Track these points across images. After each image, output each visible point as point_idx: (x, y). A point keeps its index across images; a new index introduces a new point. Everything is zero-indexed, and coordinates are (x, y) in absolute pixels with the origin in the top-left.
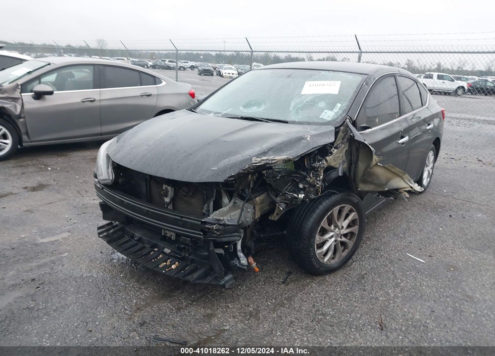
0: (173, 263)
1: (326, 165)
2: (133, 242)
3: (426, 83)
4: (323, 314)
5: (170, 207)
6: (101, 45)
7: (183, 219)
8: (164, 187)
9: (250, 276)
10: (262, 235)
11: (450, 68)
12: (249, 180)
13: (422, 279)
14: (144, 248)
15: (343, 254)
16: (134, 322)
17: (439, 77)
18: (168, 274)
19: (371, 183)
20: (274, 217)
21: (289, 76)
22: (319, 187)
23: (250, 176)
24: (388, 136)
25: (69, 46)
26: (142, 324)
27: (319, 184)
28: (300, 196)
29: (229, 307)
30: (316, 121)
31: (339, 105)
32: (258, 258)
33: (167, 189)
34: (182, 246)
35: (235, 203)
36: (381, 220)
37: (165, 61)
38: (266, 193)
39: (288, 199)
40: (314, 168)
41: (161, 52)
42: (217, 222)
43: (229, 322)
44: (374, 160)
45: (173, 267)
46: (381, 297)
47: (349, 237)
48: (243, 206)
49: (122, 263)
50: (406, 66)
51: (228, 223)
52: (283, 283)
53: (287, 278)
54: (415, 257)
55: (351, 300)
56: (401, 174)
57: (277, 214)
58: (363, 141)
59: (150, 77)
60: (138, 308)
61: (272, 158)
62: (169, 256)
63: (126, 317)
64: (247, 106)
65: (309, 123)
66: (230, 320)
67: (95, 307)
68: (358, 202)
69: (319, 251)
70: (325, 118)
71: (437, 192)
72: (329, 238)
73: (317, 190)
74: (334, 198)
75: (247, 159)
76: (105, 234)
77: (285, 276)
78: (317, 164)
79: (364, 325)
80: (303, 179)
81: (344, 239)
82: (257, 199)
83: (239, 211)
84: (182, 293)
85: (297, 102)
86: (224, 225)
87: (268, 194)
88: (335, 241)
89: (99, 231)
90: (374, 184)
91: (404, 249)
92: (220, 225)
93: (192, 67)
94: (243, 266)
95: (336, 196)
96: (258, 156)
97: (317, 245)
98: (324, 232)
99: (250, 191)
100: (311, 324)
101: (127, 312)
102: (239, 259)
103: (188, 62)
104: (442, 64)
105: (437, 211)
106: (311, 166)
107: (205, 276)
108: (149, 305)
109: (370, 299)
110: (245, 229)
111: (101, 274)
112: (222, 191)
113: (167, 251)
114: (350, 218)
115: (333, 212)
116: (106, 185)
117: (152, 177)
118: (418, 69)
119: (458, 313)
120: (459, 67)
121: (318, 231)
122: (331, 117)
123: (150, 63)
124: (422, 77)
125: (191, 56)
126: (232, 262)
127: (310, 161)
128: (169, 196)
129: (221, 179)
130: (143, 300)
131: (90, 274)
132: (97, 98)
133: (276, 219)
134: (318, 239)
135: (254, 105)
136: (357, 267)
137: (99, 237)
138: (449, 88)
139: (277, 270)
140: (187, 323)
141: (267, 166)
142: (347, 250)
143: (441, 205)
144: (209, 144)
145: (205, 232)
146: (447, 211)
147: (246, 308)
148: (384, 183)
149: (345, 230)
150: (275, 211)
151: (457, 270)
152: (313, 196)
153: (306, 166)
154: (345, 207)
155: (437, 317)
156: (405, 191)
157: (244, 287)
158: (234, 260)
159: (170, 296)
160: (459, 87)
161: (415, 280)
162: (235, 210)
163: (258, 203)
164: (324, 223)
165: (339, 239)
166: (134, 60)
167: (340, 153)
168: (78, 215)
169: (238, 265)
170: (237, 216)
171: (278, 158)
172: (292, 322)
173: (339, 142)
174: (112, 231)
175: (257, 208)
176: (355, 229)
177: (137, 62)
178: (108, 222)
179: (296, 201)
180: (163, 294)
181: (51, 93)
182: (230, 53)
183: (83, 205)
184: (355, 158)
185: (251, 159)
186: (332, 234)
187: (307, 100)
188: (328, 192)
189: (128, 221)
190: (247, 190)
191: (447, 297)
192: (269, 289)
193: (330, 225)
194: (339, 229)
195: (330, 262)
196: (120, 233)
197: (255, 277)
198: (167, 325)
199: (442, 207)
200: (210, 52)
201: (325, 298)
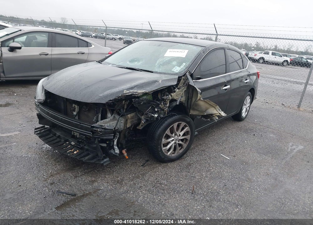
0: (75, 150)
1: (170, 98)
2: (55, 138)
3: (264, 57)
4: (161, 184)
5: (77, 118)
6: (64, 21)
7: (81, 124)
8: (74, 105)
9: (123, 161)
10: (134, 138)
11: (283, 49)
12: (123, 104)
13: (225, 168)
14: (60, 141)
15: (179, 151)
16: (47, 182)
17: (273, 54)
18: (71, 156)
19: (197, 110)
20: (140, 127)
21: (159, 45)
22: (166, 111)
23: (124, 101)
24: (215, 84)
25: (43, 21)
26: (51, 184)
27: (166, 109)
28: (155, 115)
29: (106, 177)
30: (169, 72)
31: (184, 64)
32: (131, 152)
33: (75, 106)
34: (80, 141)
35: (114, 117)
36: (211, 135)
37: (103, 34)
38: (135, 113)
39: (149, 117)
40: (163, 100)
41: (102, 28)
42: (101, 127)
43: (104, 185)
44: (198, 97)
45: (75, 152)
46: (197, 176)
47: (184, 142)
48: (119, 119)
49: (48, 150)
50: (256, 46)
51: (107, 128)
52: (142, 166)
53: (145, 163)
54: (225, 156)
55: (179, 177)
56: (214, 106)
57: (142, 126)
58: (194, 85)
59: (85, 42)
60: (52, 175)
61: (136, 91)
62: (73, 146)
63: (43, 179)
64: (131, 61)
65: (165, 74)
66: (105, 184)
67: (26, 173)
68: (189, 121)
69: (164, 148)
70: (175, 71)
71: (251, 121)
72: (171, 141)
73: (165, 112)
74: (174, 118)
75: (121, 91)
76: (38, 132)
77: (144, 162)
78: (165, 97)
79: (182, 191)
80: (158, 106)
81: (180, 142)
82: (128, 115)
83: (116, 121)
84: (80, 168)
85: (160, 60)
86: (105, 129)
87: (136, 114)
88: (175, 143)
89: (35, 131)
90: (199, 111)
91: (220, 151)
92: (103, 129)
93: (120, 39)
94: (116, 154)
95: (176, 116)
96: (128, 89)
97: (163, 144)
98: (168, 137)
99: (125, 111)
100: (152, 189)
101: (45, 177)
102: (114, 149)
103: (118, 35)
104: (278, 46)
105: (247, 131)
106: (162, 98)
107: (93, 158)
108: (59, 173)
109: (191, 177)
110: (120, 132)
111: (34, 155)
112: (108, 110)
113: (73, 143)
114: (185, 130)
115: (173, 126)
116: (40, 103)
117: (67, 100)
118: (262, 48)
119: (240, 187)
120: (288, 48)
121: (164, 136)
122: (178, 71)
123: (94, 35)
124: (263, 53)
125: (120, 31)
126: (110, 151)
127: (162, 95)
128: (76, 111)
129: (104, 102)
130: (56, 171)
131: (27, 155)
132: (50, 53)
133: (141, 128)
134: (164, 141)
135: (136, 61)
136: (188, 159)
137: (35, 134)
138: (279, 61)
139: (141, 159)
140: (79, 184)
141: (133, 96)
142: (182, 149)
143: (251, 128)
144: (101, 81)
145: (94, 132)
146: (253, 132)
147: (116, 178)
148: (204, 111)
149: (181, 137)
150: (141, 124)
151: (247, 165)
152: (162, 116)
153: (159, 98)
154: (181, 123)
155: (227, 188)
156: (216, 116)
157: (118, 167)
158: (111, 150)
159: (72, 170)
160: (284, 61)
161: (221, 169)
162: (114, 121)
163: (129, 118)
164: (168, 132)
165: (177, 142)
166: (83, 32)
167: (181, 92)
168: (28, 122)
169: (113, 153)
170: (114, 125)
171: (139, 91)
172: (141, 187)
173: (181, 85)
174: (43, 131)
175: (129, 121)
176: (188, 137)
177: (85, 33)
178: (41, 125)
179: (153, 119)
180: (69, 168)
181: (20, 48)
182: (146, 31)
183: (32, 116)
184: (191, 96)
185: (123, 91)
186: (173, 138)
187: (167, 60)
188: (171, 114)
189: (53, 126)
190: (122, 110)
191: (237, 178)
192: (133, 168)
193: (172, 133)
194: (177, 136)
195: (171, 155)
196: (48, 132)
197: (126, 162)
198: (67, 185)
199: (251, 130)
200: (133, 30)
201: (164, 175)
